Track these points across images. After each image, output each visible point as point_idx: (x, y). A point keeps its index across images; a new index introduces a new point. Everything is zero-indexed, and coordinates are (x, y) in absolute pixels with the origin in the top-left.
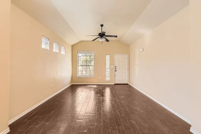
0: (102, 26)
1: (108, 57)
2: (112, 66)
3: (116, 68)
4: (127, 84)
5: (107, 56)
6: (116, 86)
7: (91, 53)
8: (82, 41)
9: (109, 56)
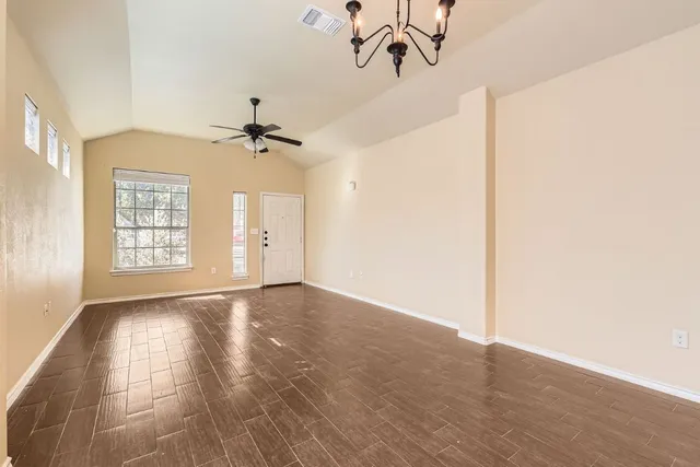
0: (256, 102)
1: (239, 201)
2: (254, 231)
3: (265, 236)
4: (299, 284)
5: (236, 196)
6: (266, 291)
7: (177, 182)
8: (133, 131)
9: (242, 196)
